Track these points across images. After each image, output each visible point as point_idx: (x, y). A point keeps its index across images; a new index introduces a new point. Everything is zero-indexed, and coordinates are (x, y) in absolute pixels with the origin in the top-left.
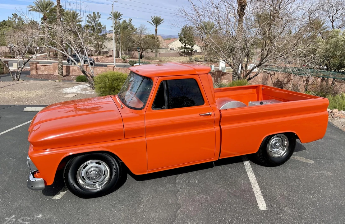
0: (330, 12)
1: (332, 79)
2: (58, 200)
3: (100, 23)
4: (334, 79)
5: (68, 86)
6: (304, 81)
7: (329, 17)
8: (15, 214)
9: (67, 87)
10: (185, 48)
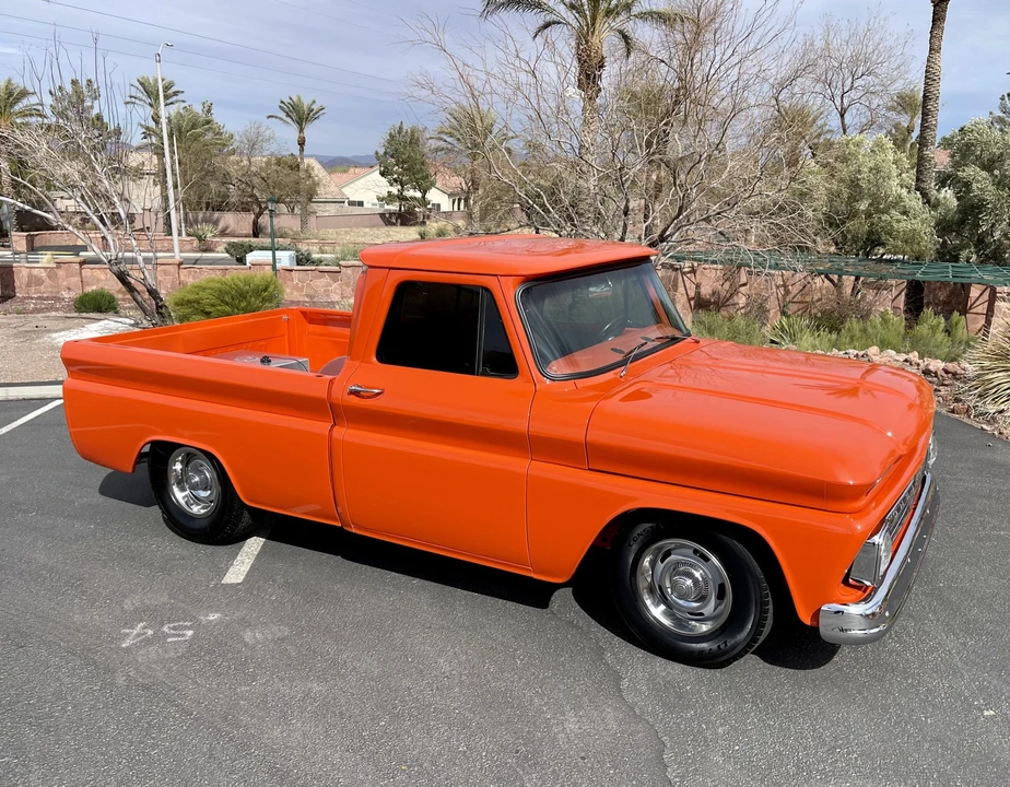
0: (834, 84)
1: (853, 278)
2: (239, 584)
3: (99, 117)
4: (857, 279)
5: (61, 326)
6: (778, 287)
7: (832, 98)
8: (141, 621)
9: (64, 330)
10: (401, 198)
